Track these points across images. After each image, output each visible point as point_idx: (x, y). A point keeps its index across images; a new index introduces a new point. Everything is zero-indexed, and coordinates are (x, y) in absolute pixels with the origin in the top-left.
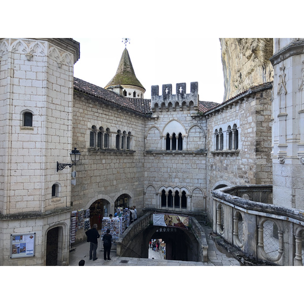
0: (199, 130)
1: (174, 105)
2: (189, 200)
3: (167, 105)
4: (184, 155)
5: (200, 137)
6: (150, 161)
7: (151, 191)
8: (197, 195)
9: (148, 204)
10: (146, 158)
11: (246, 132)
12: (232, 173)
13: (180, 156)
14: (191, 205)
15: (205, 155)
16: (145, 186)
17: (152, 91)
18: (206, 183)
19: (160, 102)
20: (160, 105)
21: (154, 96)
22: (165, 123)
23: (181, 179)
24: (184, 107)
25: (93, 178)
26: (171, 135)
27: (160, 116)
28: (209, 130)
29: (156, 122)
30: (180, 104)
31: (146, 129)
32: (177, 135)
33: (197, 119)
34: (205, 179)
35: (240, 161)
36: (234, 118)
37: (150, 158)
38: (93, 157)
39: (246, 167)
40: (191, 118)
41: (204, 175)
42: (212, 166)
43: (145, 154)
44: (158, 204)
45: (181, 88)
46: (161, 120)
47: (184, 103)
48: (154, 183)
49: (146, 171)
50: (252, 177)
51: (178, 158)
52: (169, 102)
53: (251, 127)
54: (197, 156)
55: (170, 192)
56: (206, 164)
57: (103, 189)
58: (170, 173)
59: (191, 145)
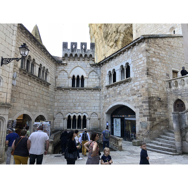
0: (95, 74)
1: (79, 56)
2: (88, 122)
3: (74, 55)
4: (85, 90)
5: (96, 79)
6: (60, 94)
7: (59, 116)
8: (94, 118)
9: (57, 127)
10: (56, 92)
11: (138, 64)
12: (125, 94)
13: (83, 91)
14: (89, 125)
15: (99, 90)
16: (55, 113)
17: (63, 45)
18: (100, 109)
19: (69, 53)
20: (69, 55)
21: (65, 49)
22: (71, 68)
23: (83, 107)
24: (85, 58)
25: (21, 94)
26: (76, 76)
27: (68, 63)
28: (102, 74)
29: (65, 67)
30: (83, 56)
31: (57, 71)
32: (80, 77)
33: (94, 67)
34: (100, 106)
35: (133, 85)
36: (126, 59)
37: (60, 92)
38: (22, 77)
39: (138, 87)
40: (90, 66)
41: (98, 104)
42: (106, 96)
43: (56, 89)
44: (65, 126)
45: (84, 45)
46: (69, 66)
47: (86, 55)
48: (62, 110)
49: (56, 102)
50: (144, 92)
51: (81, 93)
52: (75, 53)
53: (142, 61)
54: (94, 91)
55: (74, 116)
56: (100, 96)
57: (28, 106)
58: (75, 103)
59: (90, 84)
